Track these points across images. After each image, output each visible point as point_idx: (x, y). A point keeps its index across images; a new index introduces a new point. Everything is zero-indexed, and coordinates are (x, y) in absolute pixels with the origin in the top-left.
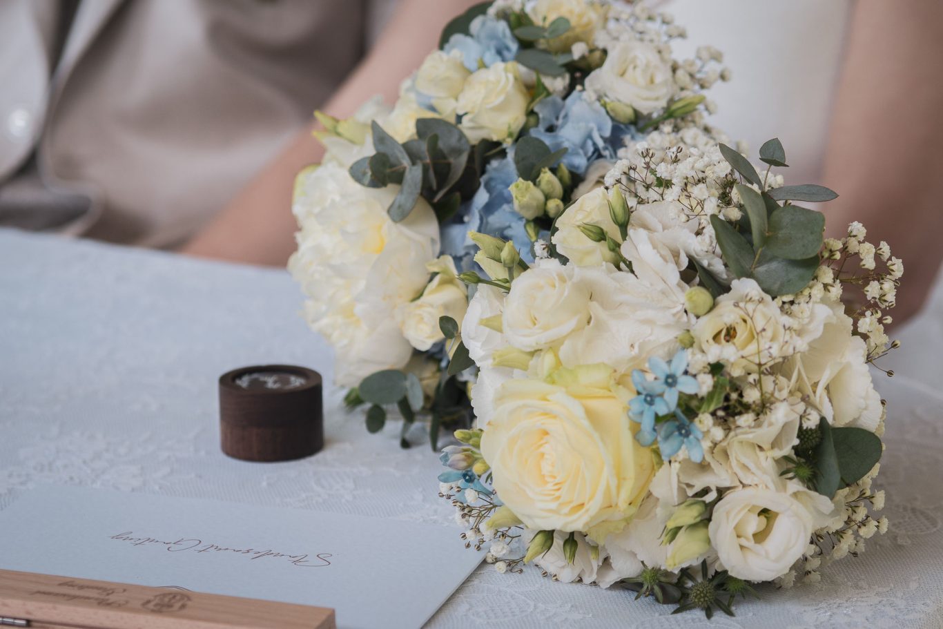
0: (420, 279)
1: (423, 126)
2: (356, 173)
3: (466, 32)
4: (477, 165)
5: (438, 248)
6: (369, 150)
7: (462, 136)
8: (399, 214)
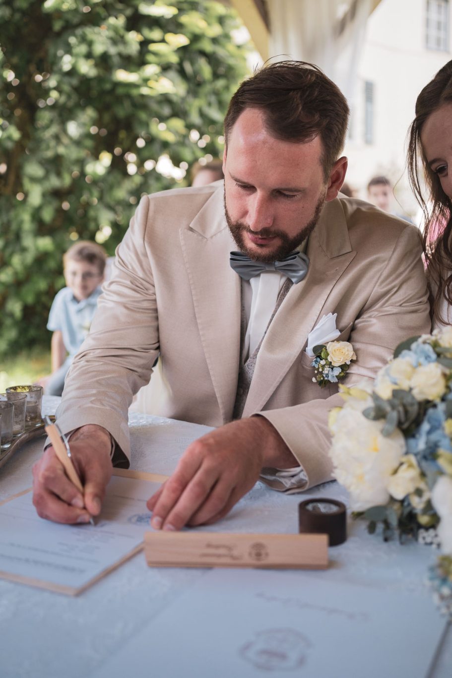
0: (396, 465)
1: (396, 393)
2: (365, 414)
3: (409, 349)
4: (422, 412)
5: (404, 450)
6: (370, 403)
7: (413, 398)
8: (387, 434)
